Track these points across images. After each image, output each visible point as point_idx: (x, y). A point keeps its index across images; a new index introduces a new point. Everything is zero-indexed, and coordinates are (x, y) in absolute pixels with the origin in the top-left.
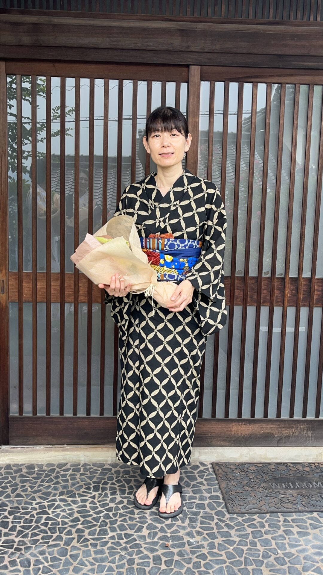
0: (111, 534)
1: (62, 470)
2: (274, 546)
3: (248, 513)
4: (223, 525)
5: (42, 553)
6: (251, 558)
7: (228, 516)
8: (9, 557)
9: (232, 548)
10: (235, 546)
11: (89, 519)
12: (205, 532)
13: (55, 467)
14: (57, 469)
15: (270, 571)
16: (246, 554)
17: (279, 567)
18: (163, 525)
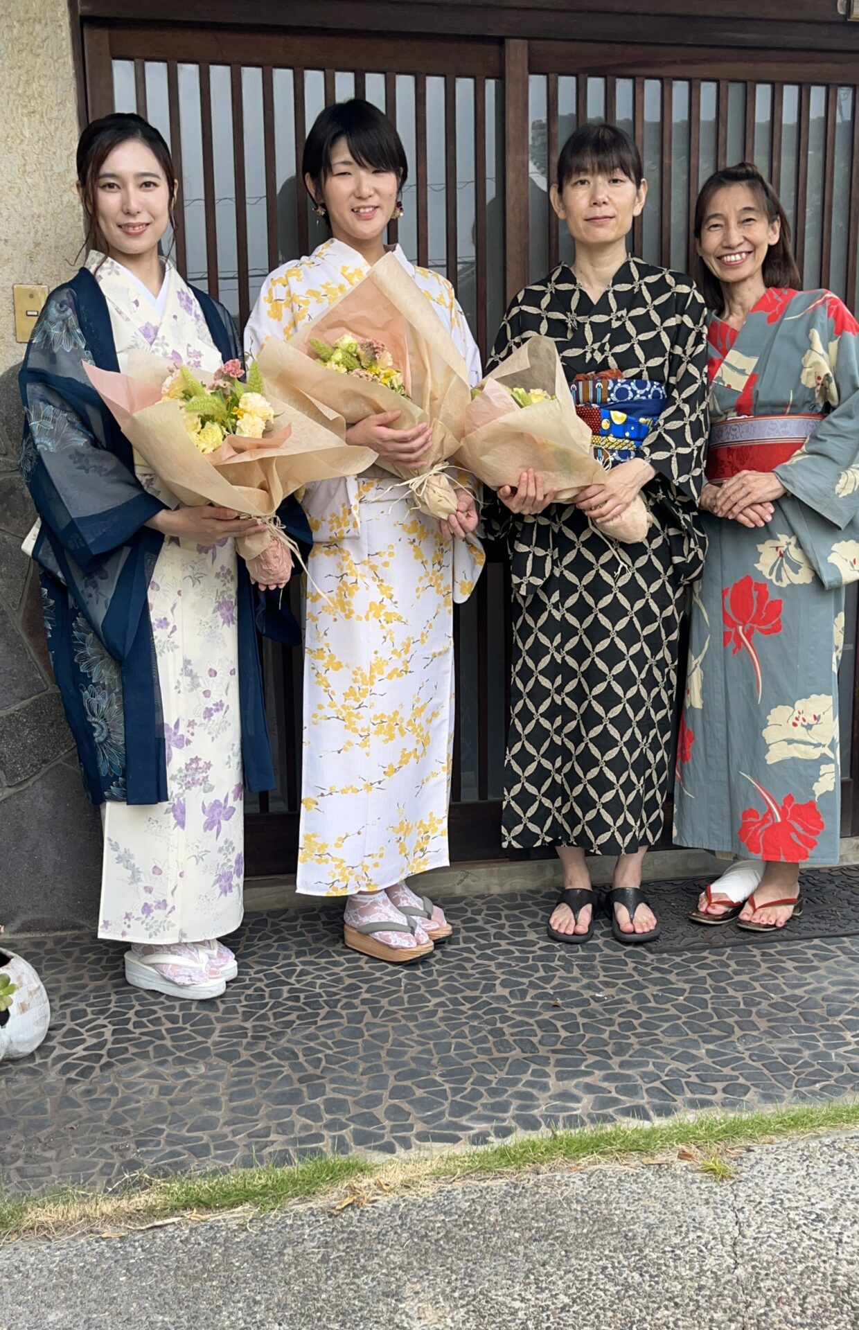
0: (435, 1001)
1: (283, 920)
2: (759, 989)
3: (688, 950)
4: (648, 969)
5: (311, 1037)
6: (725, 1008)
7: (651, 957)
8: (245, 1049)
9: (682, 998)
10: (686, 994)
11: (379, 983)
12: (620, 982)
13: (265, 917)
14: (270, 920)
15: (768, 1021)
16: (712, 1003)
17: (782, 1015)
18: (532, 979)
